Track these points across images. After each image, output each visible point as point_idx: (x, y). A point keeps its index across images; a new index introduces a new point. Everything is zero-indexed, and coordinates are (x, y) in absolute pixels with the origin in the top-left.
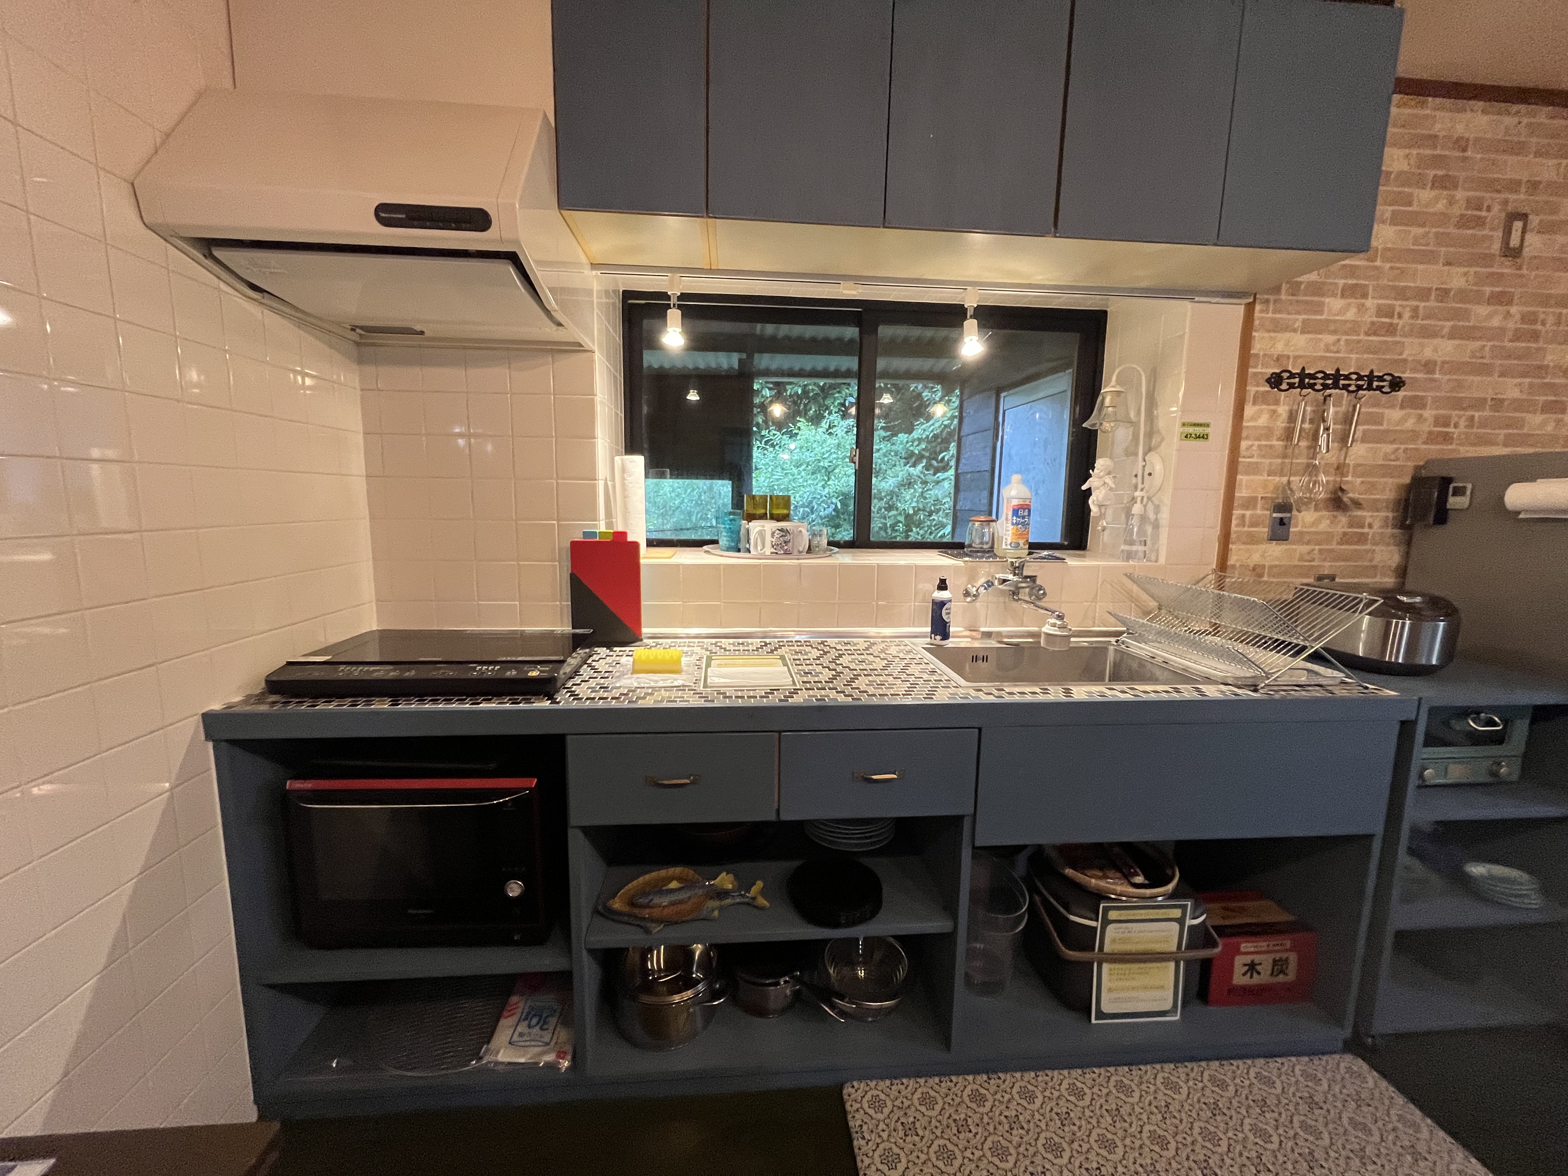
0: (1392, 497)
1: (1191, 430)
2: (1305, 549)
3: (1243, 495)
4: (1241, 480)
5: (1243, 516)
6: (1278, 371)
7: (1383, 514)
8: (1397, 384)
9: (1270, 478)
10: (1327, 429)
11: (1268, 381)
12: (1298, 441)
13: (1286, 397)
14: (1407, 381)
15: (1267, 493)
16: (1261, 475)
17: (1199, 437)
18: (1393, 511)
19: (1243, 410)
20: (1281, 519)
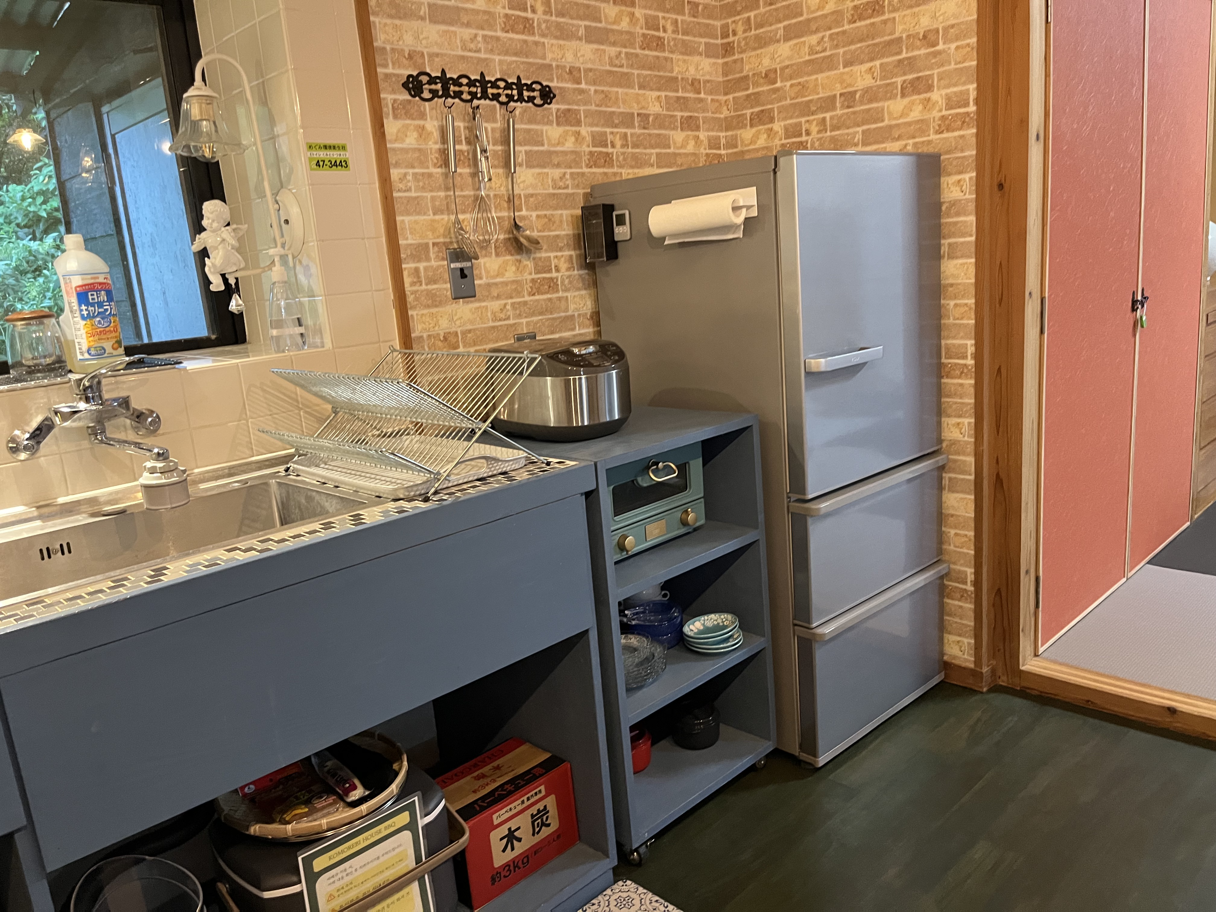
0: (571, 232)
1: (322, 154)
2: (495, 305)
3: (410, 241)
4: (403, 221)
5: (417, 270)
6: (415, 73)
7: (567, 253)
8: (547, 95)
9: (437, 217)
10: (484, 151)
11: (405, 85)
12: (456, 167)
13: (431, 109)
14: (556, 92)
15: (438, 237)
16: (425, 214)
17: (335, 165)
18: (575, 249)
19: (383, 126)
20: (462, 270)
